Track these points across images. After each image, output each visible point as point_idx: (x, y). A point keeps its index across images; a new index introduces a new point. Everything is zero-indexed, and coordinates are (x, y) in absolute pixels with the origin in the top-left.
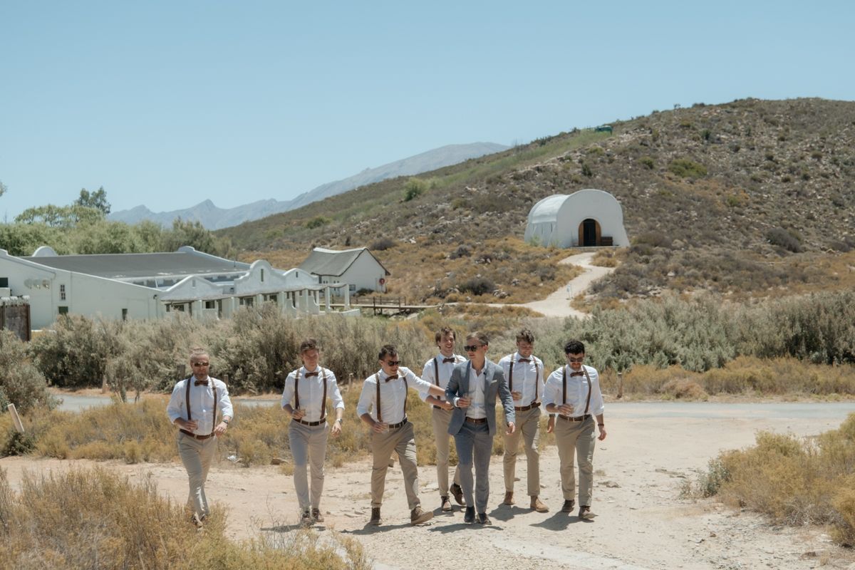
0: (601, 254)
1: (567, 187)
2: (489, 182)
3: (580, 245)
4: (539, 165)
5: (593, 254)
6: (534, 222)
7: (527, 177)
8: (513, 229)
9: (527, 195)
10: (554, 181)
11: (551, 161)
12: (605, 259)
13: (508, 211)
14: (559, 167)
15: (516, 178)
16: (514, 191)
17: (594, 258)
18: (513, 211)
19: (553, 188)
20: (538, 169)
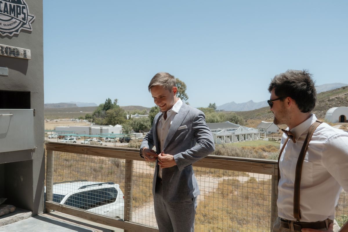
0: (343, 126)
1: (345, 103)
2: (320, 102)
3: (339, 122)
4: (337, 96)
5: (341, 125)
6: (328, 115)
7: (333, 100)
8: (323, 116)
9: (331, 106)
10: (340, 102)
11: (342, 95)
12: (343, 127)
13: (323, 110)
14: (344, 97)
15: (329, 101)
16: (327, 105)
17: (341, 126)
18: (324, 111)
19: (340, 103)
20: (336, 98)
